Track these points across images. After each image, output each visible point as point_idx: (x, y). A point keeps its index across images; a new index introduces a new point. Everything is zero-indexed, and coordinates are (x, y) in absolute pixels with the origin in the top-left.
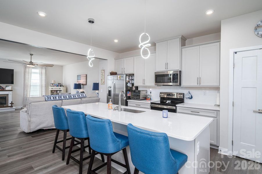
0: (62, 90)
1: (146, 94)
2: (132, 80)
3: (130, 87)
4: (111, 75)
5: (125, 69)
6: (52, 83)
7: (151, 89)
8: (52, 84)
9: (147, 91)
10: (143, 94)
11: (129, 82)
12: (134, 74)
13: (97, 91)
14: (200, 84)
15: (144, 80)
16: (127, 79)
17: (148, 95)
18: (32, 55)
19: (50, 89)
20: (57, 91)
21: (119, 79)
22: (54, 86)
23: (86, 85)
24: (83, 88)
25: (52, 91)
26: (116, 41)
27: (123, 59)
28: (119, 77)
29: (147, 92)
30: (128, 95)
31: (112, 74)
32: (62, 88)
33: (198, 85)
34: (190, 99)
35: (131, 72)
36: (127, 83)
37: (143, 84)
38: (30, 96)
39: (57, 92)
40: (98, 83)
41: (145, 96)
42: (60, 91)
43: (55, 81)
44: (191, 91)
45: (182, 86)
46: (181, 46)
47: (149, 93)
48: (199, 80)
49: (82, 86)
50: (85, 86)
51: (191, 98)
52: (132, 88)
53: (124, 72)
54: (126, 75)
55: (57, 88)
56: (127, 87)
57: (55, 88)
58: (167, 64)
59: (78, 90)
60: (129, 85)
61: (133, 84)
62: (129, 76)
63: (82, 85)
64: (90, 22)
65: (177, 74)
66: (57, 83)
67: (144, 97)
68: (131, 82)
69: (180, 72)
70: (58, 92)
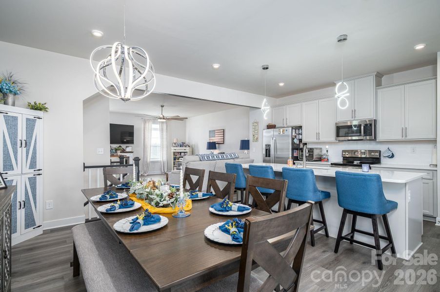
0: (188, 151)
1: (320, 154)
2: (299, 134)
3: (297, 144)
4: (268, 129)
5: (288, 120)
6: (175, 142)
7: (327, 147)
8: (175, 144)
9: (321, 149)
10: (317, 154)
11: (295, 136)
12: (301, 127)
13: (246, 151)
14: (406, 137)
15: (318, 134)
16: (294, 134)
17: (324, 155)
18: (162, 106)
19: (173, 151)
20: (181, 153)
21: (281, 133)
22: (177, 147)
23: (223, 143)
24: (219, 148)
25: (174, 153)
26: (281, 84)
27: (284, 107)
28: (281, 130)
29: (321, 151)
30: (295, 155)
31: (270, 127)
32: (188, 149)
33: (404, 138)
34: (390, 158)
35: (297, 124)
36: (293, 139)
37: (317, 139)
38: (151, 160)
39: (180, 155)
40: (249, 140)
41: (320, 156)
42: (185, 152)
43: (177, 140)
44: (392, 147)
45: (377, 141)
46: (376, 86)
47: (324, 152)
48: (404, 131)
49: (217, 145)
50: (221, 145)
51: (393, 156)
52: (299, 144)
53: (287, 124)
54: (293, 128)
55: (181, 150)
56: (293, 143)
57: (179, 149)
58: (355, 111)
59: (212, 150)
60: (296, 141)
61: (300, 141)
62: (296, 129)
63: (217, 143)
64: (264, 69)
65: (371, 125)
66: (180, 142)
67: (318, 158)
68: (297, 137)
69: (375, 121)
70: (183, 154)
